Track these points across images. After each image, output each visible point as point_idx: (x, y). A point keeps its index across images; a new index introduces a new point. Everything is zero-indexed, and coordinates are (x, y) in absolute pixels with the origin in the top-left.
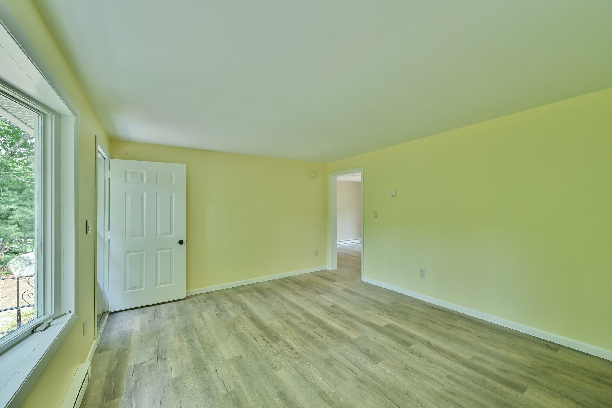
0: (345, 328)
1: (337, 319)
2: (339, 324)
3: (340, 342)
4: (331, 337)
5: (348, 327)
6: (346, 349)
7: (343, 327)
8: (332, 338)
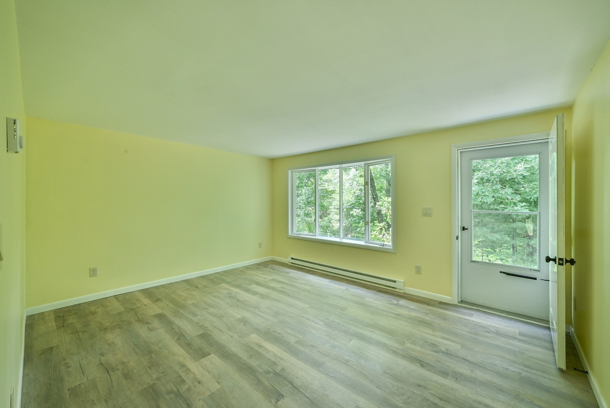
0: (261, 346)
1: (270, 360)
2: (268, 351)
3: (268, 328)
4: (277, 333)
5: (257, 348)
6: (263, 324)
7: (263, 347)
8: (275, 331)
